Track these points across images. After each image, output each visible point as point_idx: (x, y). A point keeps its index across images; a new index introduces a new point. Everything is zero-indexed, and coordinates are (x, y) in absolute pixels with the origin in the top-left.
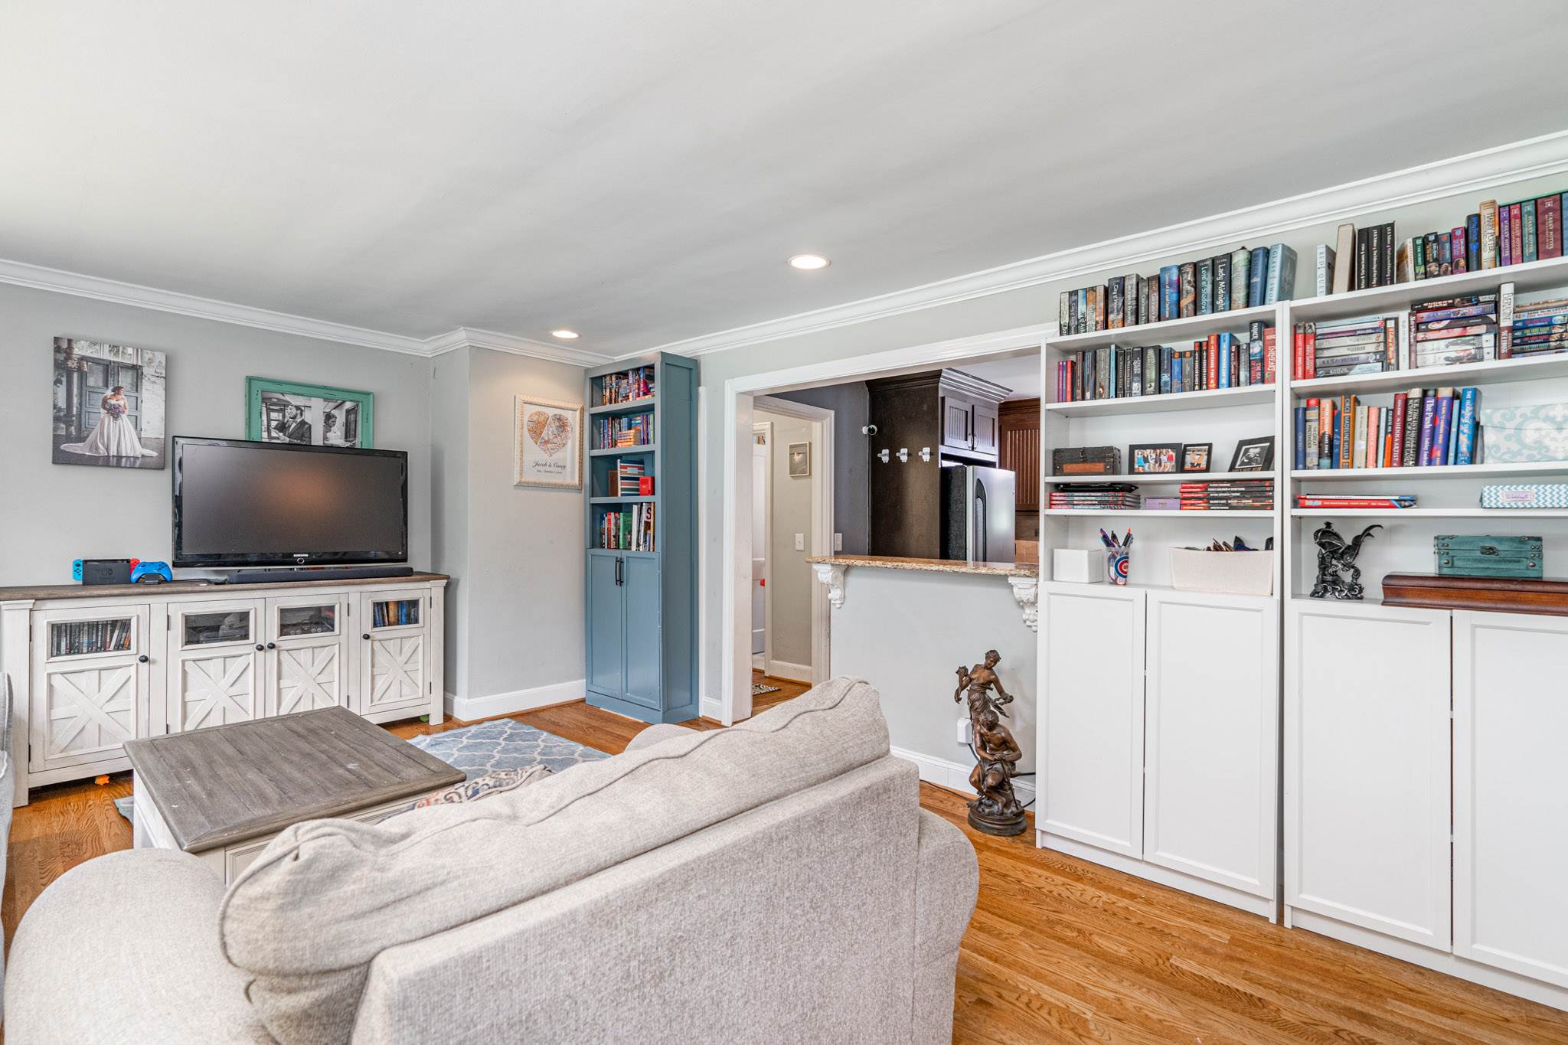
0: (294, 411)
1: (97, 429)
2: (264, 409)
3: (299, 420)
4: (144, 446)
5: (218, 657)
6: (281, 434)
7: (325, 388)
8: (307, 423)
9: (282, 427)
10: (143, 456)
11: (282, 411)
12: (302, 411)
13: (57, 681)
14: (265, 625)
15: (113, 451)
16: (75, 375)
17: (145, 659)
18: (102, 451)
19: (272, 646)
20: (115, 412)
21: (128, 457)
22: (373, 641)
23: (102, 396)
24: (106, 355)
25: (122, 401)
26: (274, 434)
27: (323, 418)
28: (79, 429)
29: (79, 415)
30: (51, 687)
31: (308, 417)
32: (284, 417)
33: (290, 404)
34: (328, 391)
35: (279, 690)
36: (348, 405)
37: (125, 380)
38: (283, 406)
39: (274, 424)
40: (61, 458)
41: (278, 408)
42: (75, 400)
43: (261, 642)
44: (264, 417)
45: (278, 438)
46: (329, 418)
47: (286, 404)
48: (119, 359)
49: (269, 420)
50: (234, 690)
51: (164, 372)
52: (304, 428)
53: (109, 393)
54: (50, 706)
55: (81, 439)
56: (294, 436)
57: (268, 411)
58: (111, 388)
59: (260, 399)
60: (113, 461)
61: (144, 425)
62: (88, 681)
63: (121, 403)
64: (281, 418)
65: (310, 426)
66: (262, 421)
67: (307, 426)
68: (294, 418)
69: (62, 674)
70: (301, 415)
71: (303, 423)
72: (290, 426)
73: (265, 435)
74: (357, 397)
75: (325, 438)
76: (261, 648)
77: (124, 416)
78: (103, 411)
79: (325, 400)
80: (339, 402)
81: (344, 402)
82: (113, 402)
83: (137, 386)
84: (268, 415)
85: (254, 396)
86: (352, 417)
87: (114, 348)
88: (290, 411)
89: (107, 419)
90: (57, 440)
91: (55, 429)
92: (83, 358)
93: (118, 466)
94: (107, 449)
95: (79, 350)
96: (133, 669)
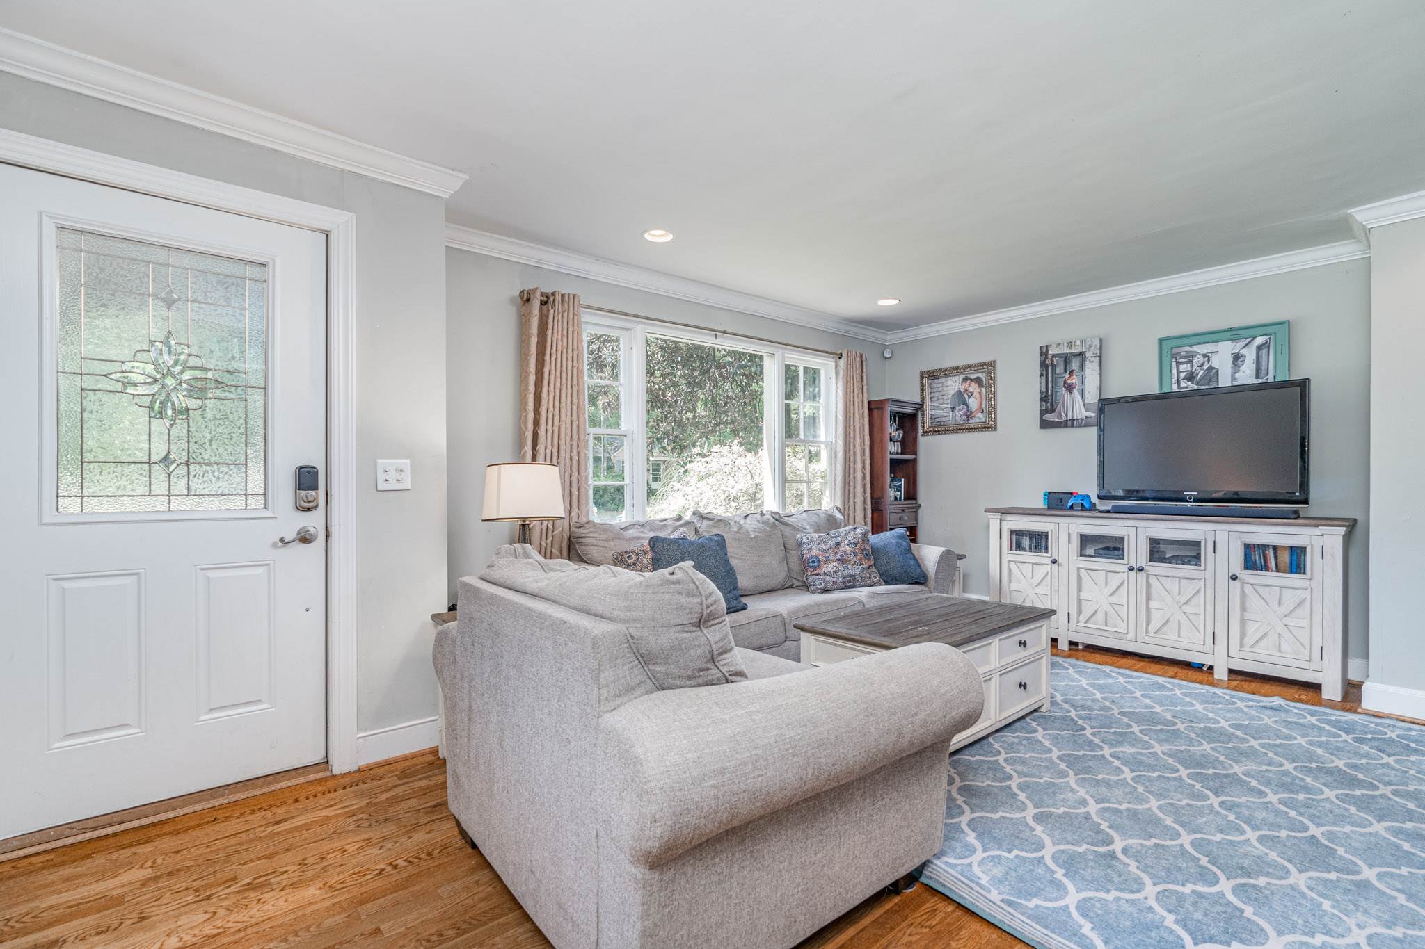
0: (1202, 359)
1: (1061, 403)
2: (1174, 364)
3: (1206, 367)
4: (1087, 410)
5: (1101, 570)
6: (1189, 383)
7: (1231, 330)
8: (1214, 368)
9: (1190, 377)
10: (1086, 417)
11: (1191, 362)
12: (1209, 358)
13: (1013, 565)
14: (1137, 551)
15: (1070, 417)
16: (1050, 368)
17: (1054, 562)
18: (1064, 418)
19: (1141, 569)
20: (1070, 388)
21: (1077, 419)
22: (1243, 583)
23: (1063, 379)
24: (1066, 350)
25: (1075, 380)
26: (1183, 384)
27: (1230, 359)
28: (1052, 405)
29: (1052, 395)
30: (1010, 570)
31: (1215, 362)
32: (1192, 367)
33: (1197, 353)
34: (1235, 333)
35: (1148, 609)
36: (1259, 340)
37: (1075, 365)
38: (1190, 358)
39: (1183, 375)
40: (1044, 425)
41: (1187, 360)
42: (1050, 385)
43: (1133, 563)
44: (1174, 371)
45: (1186, 387)
46: (1237, 358)
47: (1193, 355)
48: (1073, 351)
49: (1179, 372)
50: (1114, 599)
51: (1098, 352)
52: (1213, 373)
53: (1067, 376)
54: (1010, 581)
55: (1053, 411)
56: (1202, 382)
57: (1178, 364)
58: (1068, 372)
59: (1169, 356)
60: (1070, 423)
61: (1087, 395)
62: (1027, 569)
63: (1074, 381)
64: (1189, 369)
65: (1217, 371)
66: (1172, 375)
67: (1214, 371)
68: (1202, 365)
69: (1016, 562)
70: (1209, 361)
71: (1211, 368)
72: (1197, 374)
73: (1175, 386)
74: (1270, 330)
75: (1234, 379)
76: (1131, 569)
77: (1075, 391)
78: (1064, 389)
79: (1232, 340)
80: (1249, 340)
81: (1254, 338)
82: (1069, 382)
83: (1082, 367)
84: (1178, 368)
85: (1164, 353)
86: (1264, 352)
87: (1070, 344)
88: (1198, 360)
89: (1066, 394)
90: (1042, 413)
91: (1041, 406)
92: (1054, 356)
93: (1072, 426)
94: (1066, 415)
95: (1051, 352)
96: (1049, 567)
